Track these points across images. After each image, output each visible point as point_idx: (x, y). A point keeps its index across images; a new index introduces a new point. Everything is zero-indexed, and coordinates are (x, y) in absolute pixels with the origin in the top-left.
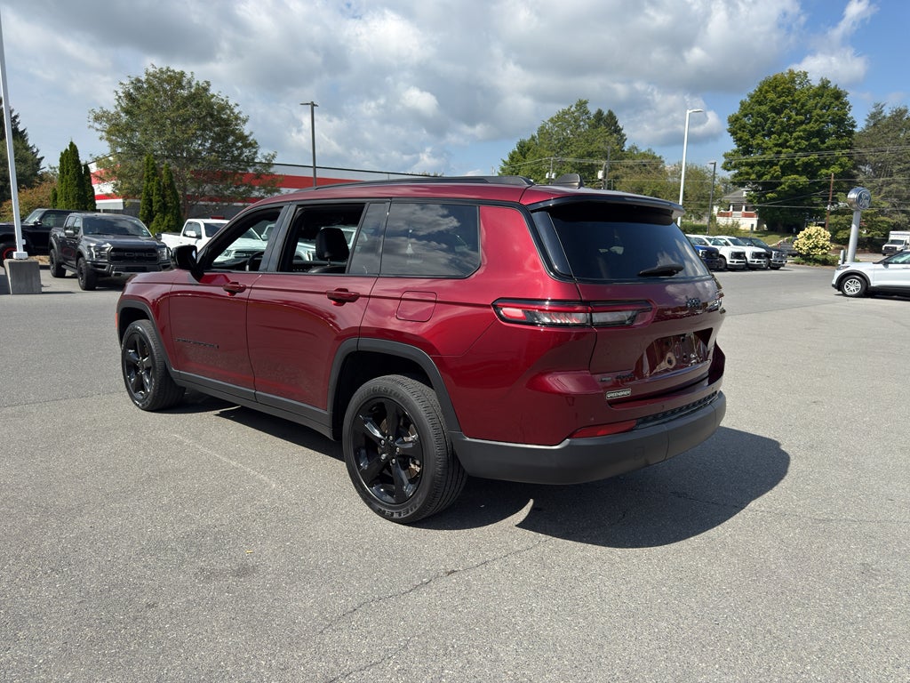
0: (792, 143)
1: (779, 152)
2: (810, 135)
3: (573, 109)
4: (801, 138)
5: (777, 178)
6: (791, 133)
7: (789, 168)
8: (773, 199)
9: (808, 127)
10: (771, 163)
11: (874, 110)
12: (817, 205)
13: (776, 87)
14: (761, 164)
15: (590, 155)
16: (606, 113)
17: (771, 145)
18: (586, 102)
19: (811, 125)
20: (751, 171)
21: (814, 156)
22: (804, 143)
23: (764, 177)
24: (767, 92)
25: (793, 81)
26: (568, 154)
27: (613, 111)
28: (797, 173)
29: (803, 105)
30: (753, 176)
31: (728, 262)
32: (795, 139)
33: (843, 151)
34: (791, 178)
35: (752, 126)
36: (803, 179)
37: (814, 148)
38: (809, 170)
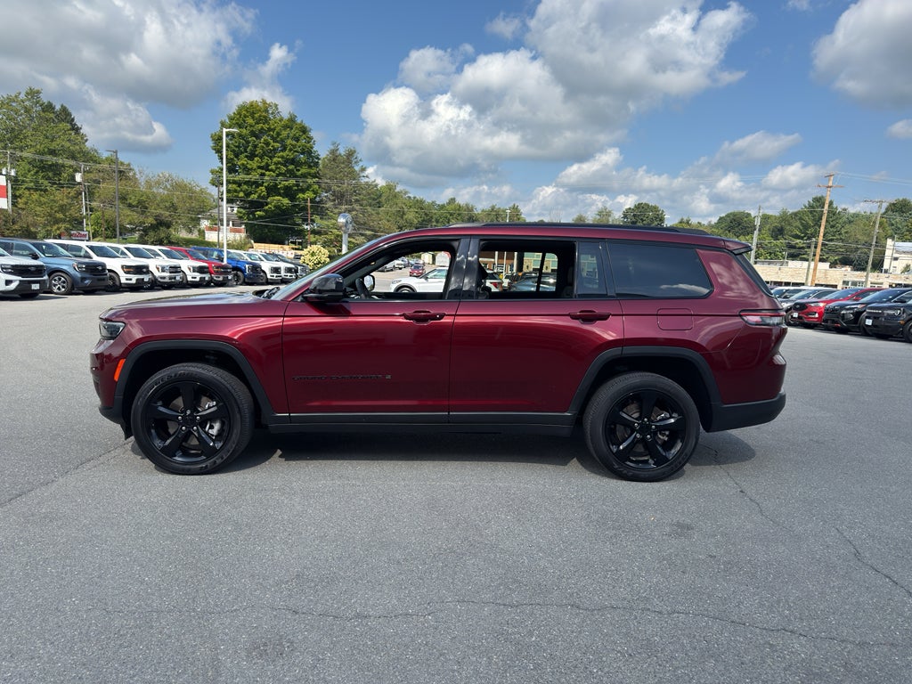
0: (273, 167)
1: (263, 175)
2: (287, 162)
3: (22, 96)
4: (279, 163)
5: (263, 197)
6: (271, 158)
7: (272, 190)
8: (261, 217)
9: (284, 154)
10: (257, 184)
11: (332, 147)
12: (299, 225)
13: (253, 113)
14: (247, 183)
15: (53, 152)
16: (58, 108)
17: (255, 167)
18: (38, 92)
19: (287, 152)
20: (239, 189)
21: (292, 181)
22: (283, 169)
23: (252, 196)
24: (245, 116)
25: (267, 111)
26: (21, 149)
27: (67, 106)
28: (280, 195)
29: (278, 134)
30: (241, 194)
31: (269, 277)
32: (275, 164)
33: (314, 180)
34: (275, 200)
35: (236, 147)
36: (286, 201)
37: (292, 174)
38: (289, 193)
